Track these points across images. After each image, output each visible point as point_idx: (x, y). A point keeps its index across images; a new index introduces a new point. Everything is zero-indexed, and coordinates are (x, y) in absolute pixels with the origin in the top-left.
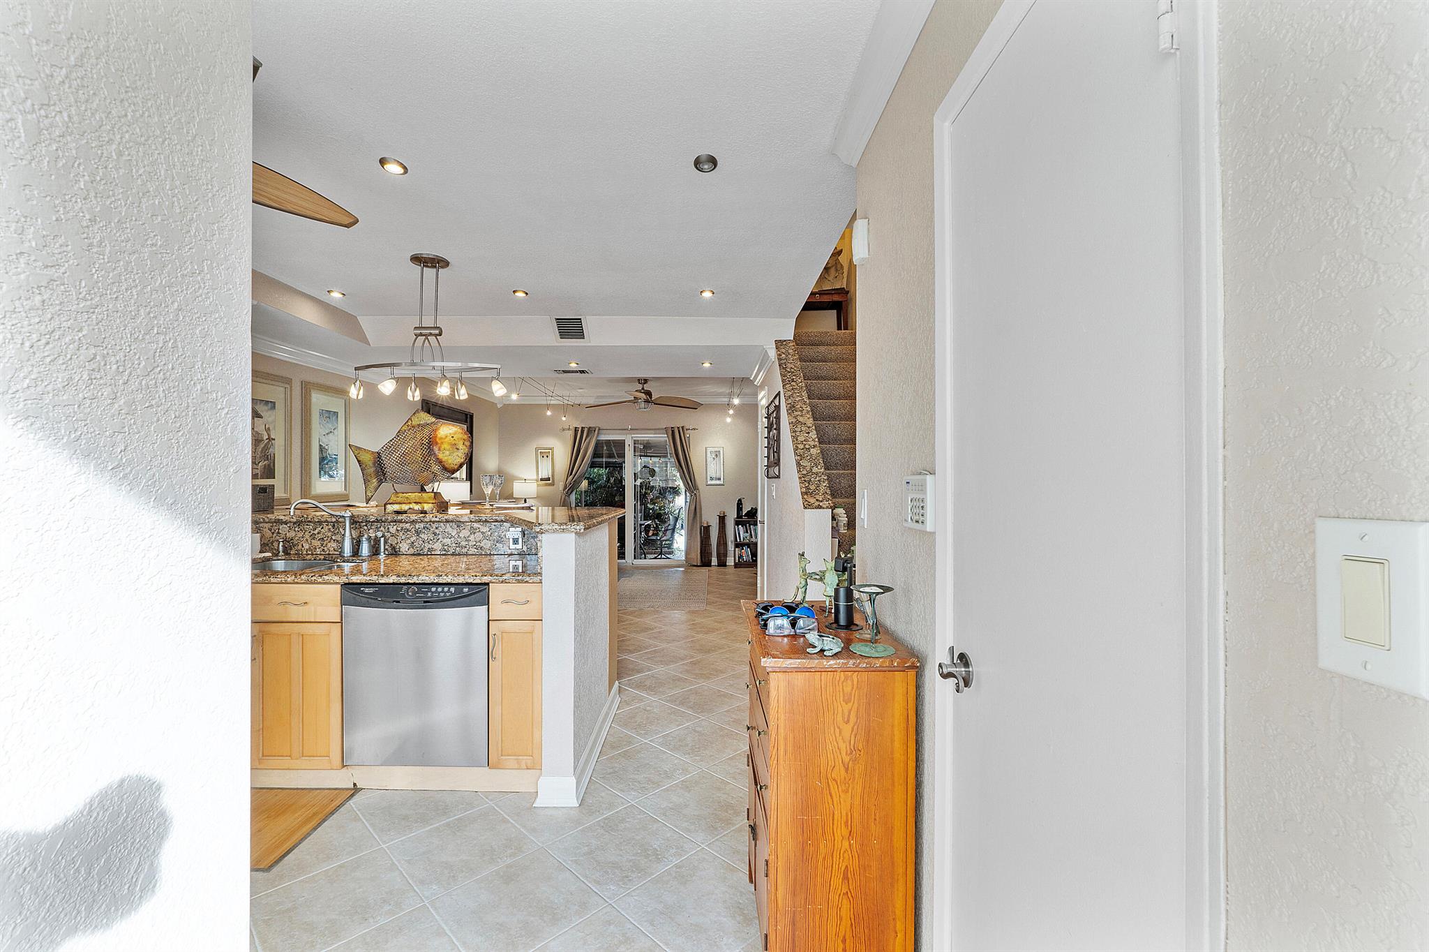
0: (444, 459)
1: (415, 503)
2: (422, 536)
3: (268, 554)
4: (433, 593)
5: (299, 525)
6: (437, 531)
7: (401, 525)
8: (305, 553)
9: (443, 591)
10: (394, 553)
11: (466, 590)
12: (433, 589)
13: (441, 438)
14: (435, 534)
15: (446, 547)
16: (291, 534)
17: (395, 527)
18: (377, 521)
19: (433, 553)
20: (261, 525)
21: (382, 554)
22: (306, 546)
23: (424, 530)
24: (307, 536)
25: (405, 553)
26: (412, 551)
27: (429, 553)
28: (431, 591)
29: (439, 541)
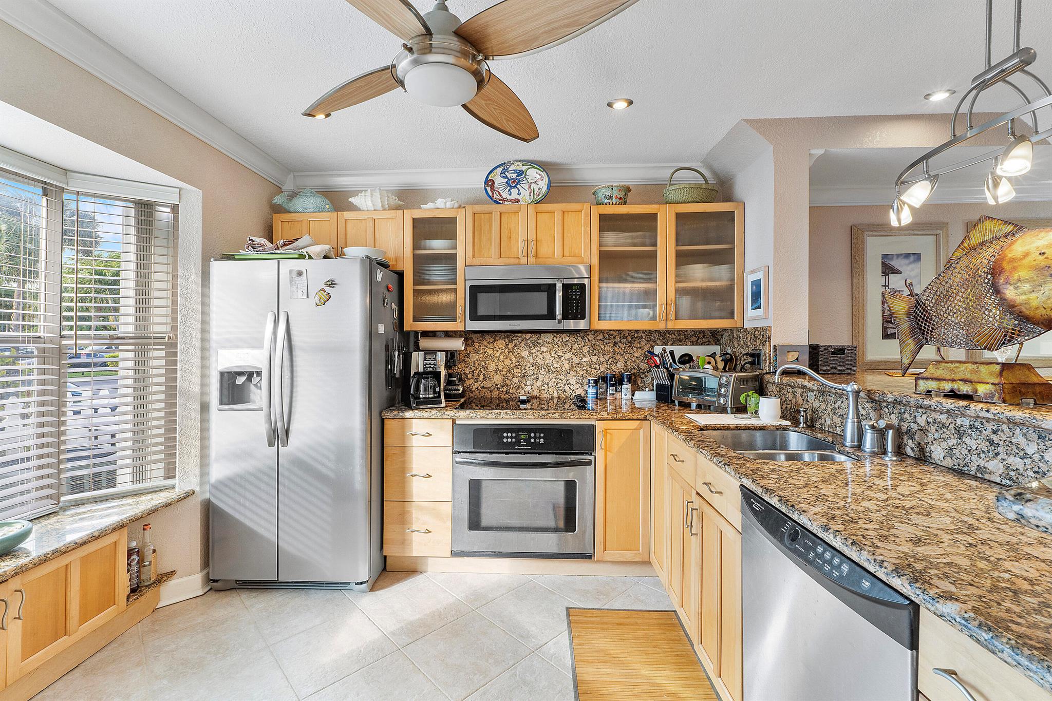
0: (1020, 299)
1: (961, 380)
2: (967, 440)
3: (788, 423)
4: (817, 555)
5: (823, 394)
6: (996, 439)
7: (934, 415)
8: (827, 429)
9: (830, 562)
10: (922, 458)
11: (866, 584)
12: (820, 549)
13: (1013, 260)
14: (991, 443)
15: (1012, 473)
16: (816, 404)
17: (924, 416)
18: (896, 402)
19: (987, 476)
20: (796, 389)
21: (890, 454)
22: (829, 422)
23: (970, 432)
24: (829, 410)
25: (939, 463)
26: (948, 462)
27: (979, 475)
28: (815, 551)
29: (1000, 457)
